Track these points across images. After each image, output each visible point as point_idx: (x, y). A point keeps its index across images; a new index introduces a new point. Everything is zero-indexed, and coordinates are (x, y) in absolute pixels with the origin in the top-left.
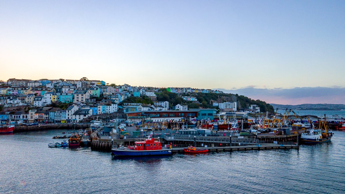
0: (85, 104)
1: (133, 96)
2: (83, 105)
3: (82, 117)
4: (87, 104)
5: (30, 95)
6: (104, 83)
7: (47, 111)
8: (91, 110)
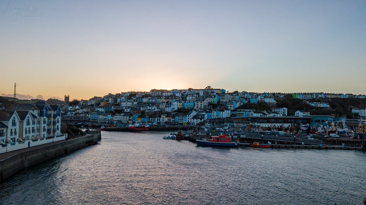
0: (203, 110)
1: (250, 102)
2: (201, 111)
3: (199, 121)
4: (205, 110)
5: (163, 102)
6: (224, 91)
7: (174, 115)
8: (206, 115)
